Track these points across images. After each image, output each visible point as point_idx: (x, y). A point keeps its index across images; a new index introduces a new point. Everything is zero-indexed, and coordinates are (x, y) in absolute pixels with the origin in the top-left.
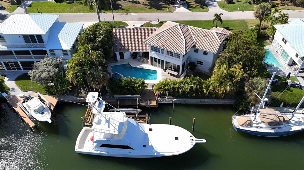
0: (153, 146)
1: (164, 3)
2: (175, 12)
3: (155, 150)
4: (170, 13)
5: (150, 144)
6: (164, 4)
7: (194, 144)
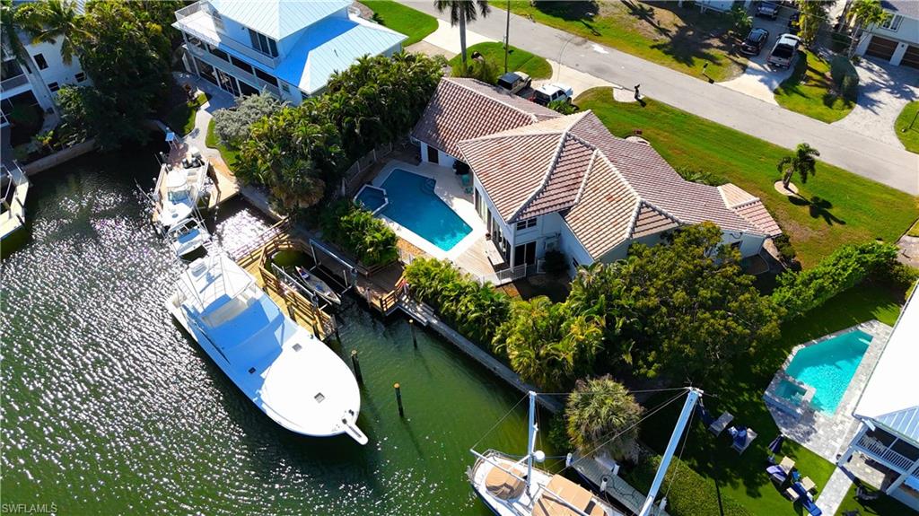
0: (266, 382)
1: (722, 45)
2: (724, 84)
3: (260, 392)
4: (702, 82)
5: (263, 375)
6: (718, 47)
7: (339, 431)
